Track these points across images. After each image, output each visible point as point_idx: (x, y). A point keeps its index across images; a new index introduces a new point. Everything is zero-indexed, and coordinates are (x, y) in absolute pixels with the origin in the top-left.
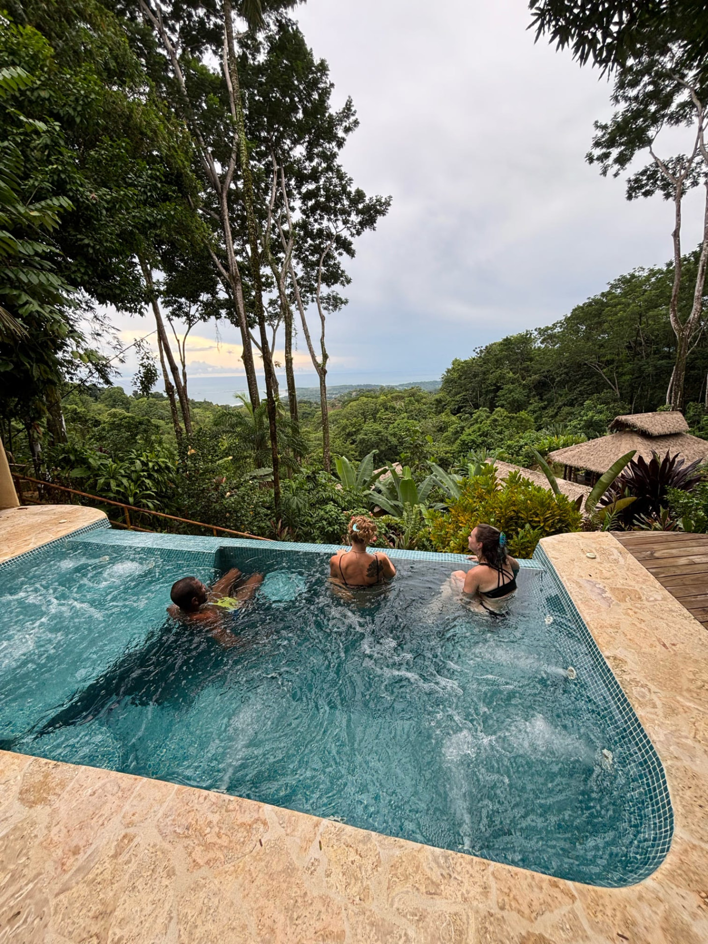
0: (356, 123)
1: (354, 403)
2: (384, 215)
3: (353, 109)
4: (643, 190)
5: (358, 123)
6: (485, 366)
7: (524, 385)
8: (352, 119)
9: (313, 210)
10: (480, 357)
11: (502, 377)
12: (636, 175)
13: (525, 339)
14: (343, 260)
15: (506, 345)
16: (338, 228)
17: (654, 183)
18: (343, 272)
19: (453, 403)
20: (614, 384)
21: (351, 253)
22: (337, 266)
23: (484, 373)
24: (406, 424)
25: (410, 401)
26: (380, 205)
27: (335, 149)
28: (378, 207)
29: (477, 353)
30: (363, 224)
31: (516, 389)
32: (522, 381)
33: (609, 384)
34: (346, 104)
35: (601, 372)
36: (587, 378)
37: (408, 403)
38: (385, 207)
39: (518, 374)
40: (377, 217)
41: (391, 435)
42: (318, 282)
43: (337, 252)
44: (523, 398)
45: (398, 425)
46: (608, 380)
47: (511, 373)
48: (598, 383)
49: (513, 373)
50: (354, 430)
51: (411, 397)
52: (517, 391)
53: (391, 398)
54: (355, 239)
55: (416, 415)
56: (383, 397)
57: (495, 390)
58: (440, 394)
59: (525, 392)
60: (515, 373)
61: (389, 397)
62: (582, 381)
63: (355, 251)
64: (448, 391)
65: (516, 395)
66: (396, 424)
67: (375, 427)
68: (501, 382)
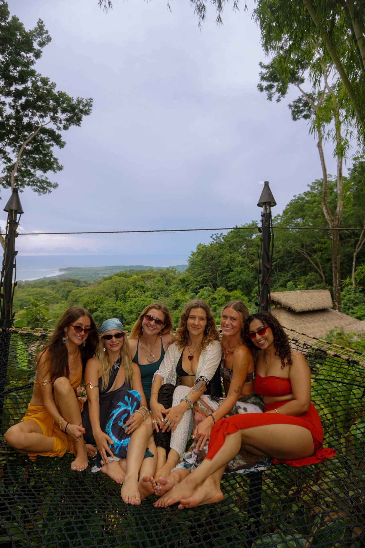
0: (49, 39)
1: (107, 282)
2: (88, 114)
3: (45, 28)
4: (303, 114)
6: (221, 251)
7: (252, 268)
8: (45, 36)
9: (24, 107)
10: (217, 243)
11: (233, 260)
12: (294, 102)
13: (252, 228)
14: (55, 150)
15: (236, 233)
16: (47, 123)
17: (309, 110)
18: (56, 159)
20: (318, 267)
21: (61, 145)
22: (49, 155)
23: (220, 257)
24: (142, 302)
25: (159, 281)
26: (83, 106)
27: (33, 58)
28: (81, 108)
29: (214, 239)
30: (69, 120)
31: (244, 271)
32: (250, 264)
33: (315, 268)
34: (38, 25)
35: (308, 258)
36: (297, 262)
37: (157, 283)
38: (87, 108)
39: (246, 258)
40: (82, 116)
41: (128, 312)
42: (34, 167)
43: (48, 143)
44: (250, 279)
45: (135, 302)
46: (314, 265)
47: (240, 257)
48: (305, 267)
49: (242, 257)
50: (95, 307)
51: (162, 277)
52: (245, 273)
53: (142, 277)
54: (62, 133)
55: (159, 294)
56: (135, 276)
57: (229, 272)
58: (185, 275)
59: (252, 274)
60: (244, 258)
61: (140, 276)
62: (294, 265)
63: (64, 143)
64: (193, 272)
65: (243, 277)
66: (133, 302)
67: (111, 305)
68: (232, 265)
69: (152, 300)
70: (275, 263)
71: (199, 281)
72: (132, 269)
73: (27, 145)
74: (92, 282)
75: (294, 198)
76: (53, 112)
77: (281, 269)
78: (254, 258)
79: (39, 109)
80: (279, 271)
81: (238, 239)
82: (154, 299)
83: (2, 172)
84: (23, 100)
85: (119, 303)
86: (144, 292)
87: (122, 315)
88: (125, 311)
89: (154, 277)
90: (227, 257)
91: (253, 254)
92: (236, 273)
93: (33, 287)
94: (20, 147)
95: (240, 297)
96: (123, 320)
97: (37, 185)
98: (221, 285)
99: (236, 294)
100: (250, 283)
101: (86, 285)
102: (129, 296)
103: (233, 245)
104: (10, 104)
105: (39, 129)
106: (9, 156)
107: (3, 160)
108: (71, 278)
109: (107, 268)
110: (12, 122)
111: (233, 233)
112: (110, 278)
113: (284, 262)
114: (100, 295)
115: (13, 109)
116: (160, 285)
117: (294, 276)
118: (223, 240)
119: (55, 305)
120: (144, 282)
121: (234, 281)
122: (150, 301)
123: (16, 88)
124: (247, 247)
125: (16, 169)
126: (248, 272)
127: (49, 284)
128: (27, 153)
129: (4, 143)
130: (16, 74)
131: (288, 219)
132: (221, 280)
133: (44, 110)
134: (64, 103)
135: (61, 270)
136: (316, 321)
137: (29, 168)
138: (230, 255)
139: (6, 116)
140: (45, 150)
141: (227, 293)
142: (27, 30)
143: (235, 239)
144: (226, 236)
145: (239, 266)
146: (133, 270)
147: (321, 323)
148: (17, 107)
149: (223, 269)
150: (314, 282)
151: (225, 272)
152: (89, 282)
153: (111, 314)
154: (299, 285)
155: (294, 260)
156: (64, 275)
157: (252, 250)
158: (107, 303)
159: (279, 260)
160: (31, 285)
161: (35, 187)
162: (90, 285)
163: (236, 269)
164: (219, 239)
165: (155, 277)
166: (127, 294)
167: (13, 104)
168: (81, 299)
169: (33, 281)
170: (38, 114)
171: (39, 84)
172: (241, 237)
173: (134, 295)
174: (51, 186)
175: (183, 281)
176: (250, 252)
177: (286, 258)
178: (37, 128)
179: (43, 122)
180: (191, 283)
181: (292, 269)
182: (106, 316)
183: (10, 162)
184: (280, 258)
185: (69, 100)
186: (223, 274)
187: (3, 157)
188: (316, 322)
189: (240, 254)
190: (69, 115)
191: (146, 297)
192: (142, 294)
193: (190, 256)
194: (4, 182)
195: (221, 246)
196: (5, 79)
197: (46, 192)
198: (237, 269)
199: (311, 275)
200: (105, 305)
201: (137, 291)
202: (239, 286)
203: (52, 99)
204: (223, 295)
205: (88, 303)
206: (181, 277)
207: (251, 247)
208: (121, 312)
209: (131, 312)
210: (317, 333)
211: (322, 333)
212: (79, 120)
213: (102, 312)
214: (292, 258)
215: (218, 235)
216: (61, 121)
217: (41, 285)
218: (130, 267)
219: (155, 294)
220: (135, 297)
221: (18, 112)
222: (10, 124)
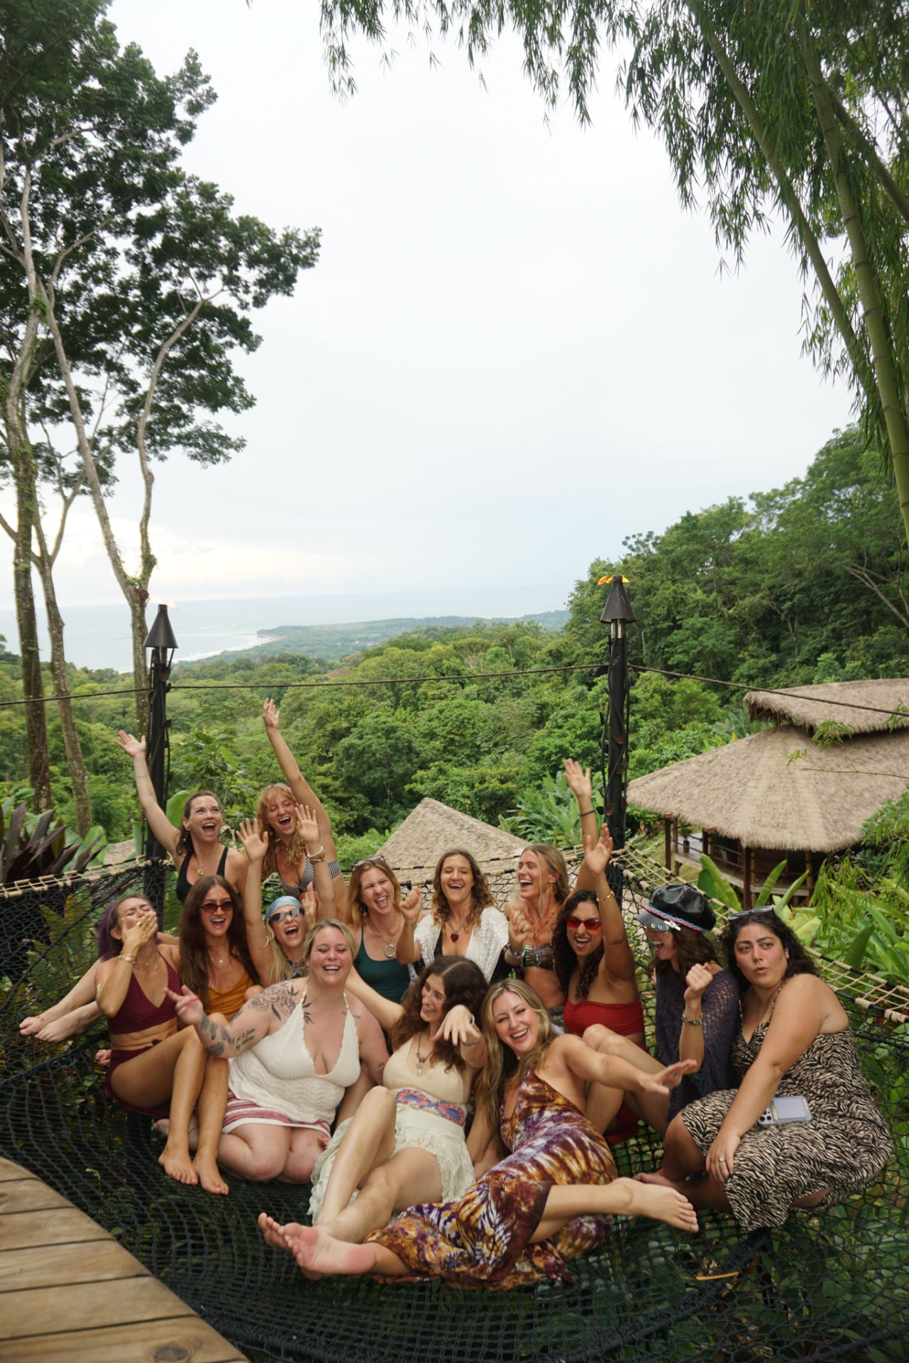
0: (212, 97)
1: (373, 662)
2: (311, 265)
3: (204, 71)
5: (215, 97)
6: (649, 576)
7: (731, 618)
8: (202, 89)
10: (638, 557)
11: (679, 601)
13: (729, 516)
14: (236, 356)
15: (687, 530)
16: (215, 292)
18: (238, 381)
19: (587, 659)
20: (902, 611)
21: (251, 342)
22: (223, 369)
23: (648, 591)
24: (457, 712)
25: (497, 655)
26: (297, 247)
27: (175, 143)
28: (295, 251)
29: (630, 547)
30: (267, 284)
31: (711, 627)
32: (725, 609)
33: (893, 614)
34: (188, 63)
35: (876, 588)
36: (846, 601)
37: (492, 661)
38: (308, 250)
39: (714, 594)
40: (295, 270)
41: (425, 736)
42: (189, 400)
43: (222, 341)
44: (725, 647)
45: (441, 712)
46: (891, 606)
47: (699, 592)
48: (868, 613)
49: (705, 592)
50: (345, 725)
51: (505, 646)
52: (712, 632)
53: (455, 648)
54: (252, 315)
55: (497, 689)
56: (438, 647)
57: (671, 629)
58: (561, 640)
59: (731, 634)
60: (708, 593)
61: (450, 647)
62: (838, 607)
63: (259, 338)
64: (581, 632)
65: (708, 641)
66: (435, 711)
67: (382, 719)
68: (679, 613)
69: (482, 704)
70: (788, 604)
71: (597, 655)
72: (432, 625)
73: (172, 347)
74: (337, 662)
75: (833, 436)
76: (228, 265)
77: (805, 619)
78: (736, 591)
79: (195, 258)
80: (801, 624)
81: (692, 546)
82: (486, 702)
83: (117, 415)
84: (157, 241)
85: (401, 712)
86: (463, 685)
87: (410, 742)
88: (416, 732)
89: (485, 648)
90: (666, 591)
91: (733, 583)
92: (688, 633)
93: (198, 678)
94: (156, 352)
95: (697, 694)
96: (413, 756)
97: (197, 445)
98: (652, 663)
99: (689, 687)
100: (725, 656)
101: (322, 670)
102: (425, 694)
103: (680, 561)
104: (127, 253)
105: (196, 310)
106: (132, 377)
107: (119, 386)
108: (287, 652)
109: (372, 626)
110: (134, 295)
111: (679, 532)
112: (379, 652)
113: (812, 601)
114: (355, 695)
115: (136, 264)
116: (500, 667)
117: (837, 635)
118: (654, 550)
119: (252, 719)
120: (462, 660)
121: (684, 651)
122: (477, 707)
123: (139, 215)
124: (718, 564)
125: (148, 406)
126: (721, 630)
127: (236, 668)
128: (173, 366)
129: (118, 346)
130: (138, 181)
131: (822, 489)
132: (653, 651)
133: (206, 262)
134: (253, 243)
135: (261, 633)
136: (880, 757)
137: (177, 402)
138: (673, 588)
139: (121, 283)
140: (212, 358)
141: (666, 685)
142: (160, 76)
143: (684, 547)
144: (663, 539)
145: (697, 615)
146: (435, 629)
147: (892, 763)
148: (144, 258)
149: (655, 622)
150: (892, 650)
151: (662, 629)
152: (330, 661)
153: (383, 740)
154: (853, 659)
155: (837, 594)
156: (269, 645)
157: (730, 574)
158: (374, 714)
159: (798, 596)
160: (194, 672)
161: (193, 450)
162: (331, 667)
163: (689, 622)
164: (645, 546)
165: (488, 647)
166: (420, 690)
167: (134, 251)
168: (310, 703)
169: (198, 662)
170: (193, 271)
171: (195, 199)
172: (701, 540)
173: (437, 692)
174: (230, 446)
175: (556, 655)
176: (726, 577)
177: (817, 590)
178: (194, 304)
179: (206, 290)
180: (576, 661)
181: (831, 618)
182: (370, 746)
183: (135, 391)
184: (802, 590)
185: (264, 233)
186: (658, 634)
187: (117, 381)
188: (879, 761)
189: (698, 583)
190: (266, 270)
191: (467, 697)
192: (456, 689)
193: (573, 591)
194: (124, 439)
195: (651, 565)
196: (113, 195)
197: (218, 460)
198: (691, 621)
199: (885, 634)
200: (368, 720)
201: (444, 683)
202: (697, 665)
203: (224, 234)
204: (655, 691)
205: (328, 715)
206: (552, 646)
207: (729, 565)
208: (406, 736)
209: (431, 735)
210: (882, 787)
211: (895, 789)
212: (290, 280)
213: (361, 738)
214: (832, 589)
215: (642, 538)
216: (247, 287)
217: (215, 671)
218: (428, 620)
219: (487, 689)
220: (441, 699)
221: (146, 270)
222: (131, 299)
